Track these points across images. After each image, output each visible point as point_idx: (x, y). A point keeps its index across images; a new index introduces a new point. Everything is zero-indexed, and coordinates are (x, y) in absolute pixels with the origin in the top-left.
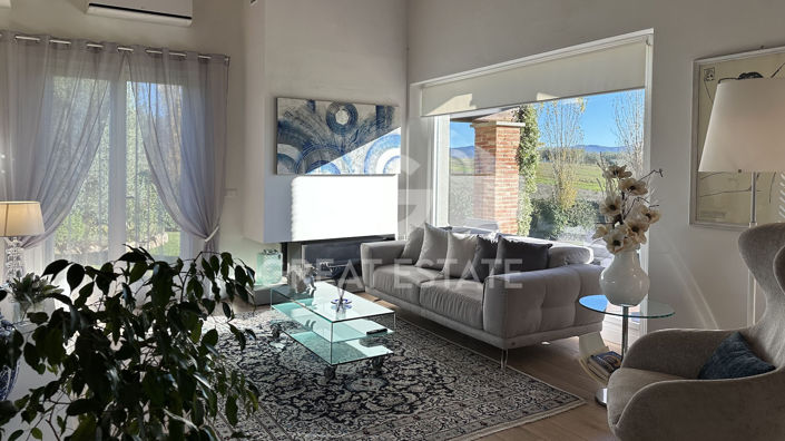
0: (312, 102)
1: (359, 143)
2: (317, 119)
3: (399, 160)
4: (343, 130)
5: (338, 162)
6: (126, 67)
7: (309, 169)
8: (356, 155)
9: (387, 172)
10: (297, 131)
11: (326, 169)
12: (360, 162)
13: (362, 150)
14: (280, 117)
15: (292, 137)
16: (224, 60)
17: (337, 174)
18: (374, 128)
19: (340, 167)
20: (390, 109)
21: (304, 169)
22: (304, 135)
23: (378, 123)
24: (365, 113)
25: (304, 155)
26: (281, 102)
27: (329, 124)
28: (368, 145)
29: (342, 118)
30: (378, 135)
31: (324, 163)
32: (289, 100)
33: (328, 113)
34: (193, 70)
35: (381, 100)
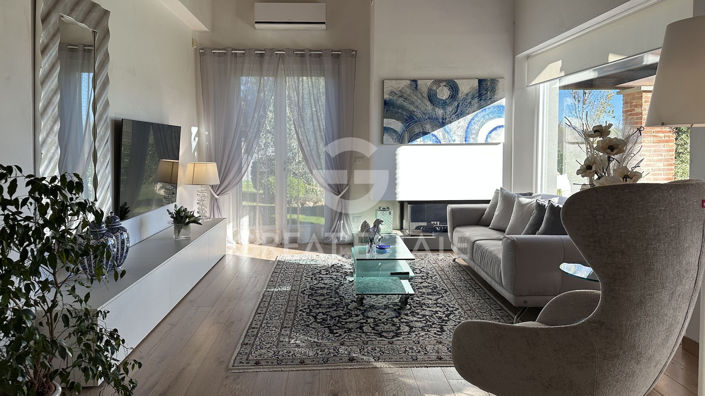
0: (415, 81)
1: (459, 114)
2: (419, 95)
3: (503, 130)
4: (444, 104)
5: (439, 133)
6: (281, 66)
7: (411, 139)
8: (457, 127)
9: (490, 141)
10: (402, 107)
11: (427, 139)
12: (461, 132)
13: (463, 122)
14: (386, 96)
15: (396, 113)
16: (352, 54)
17: (438, 143)
18: (476, 100)
19: (440, 137)
20: (494, 81)
21: (406, 138)
22: (407, 110)
23: (480, 96)
24: (466, 87)
25: (407, 128)
26: (387, 83)
27: (430, 101)
28: (469, 117)
29: (444, 93)
30: (480, 107)
31: (425, 133)
32: (394, 82)
33: (430, 90)
34: (328, 63)
35: (484, 73)
